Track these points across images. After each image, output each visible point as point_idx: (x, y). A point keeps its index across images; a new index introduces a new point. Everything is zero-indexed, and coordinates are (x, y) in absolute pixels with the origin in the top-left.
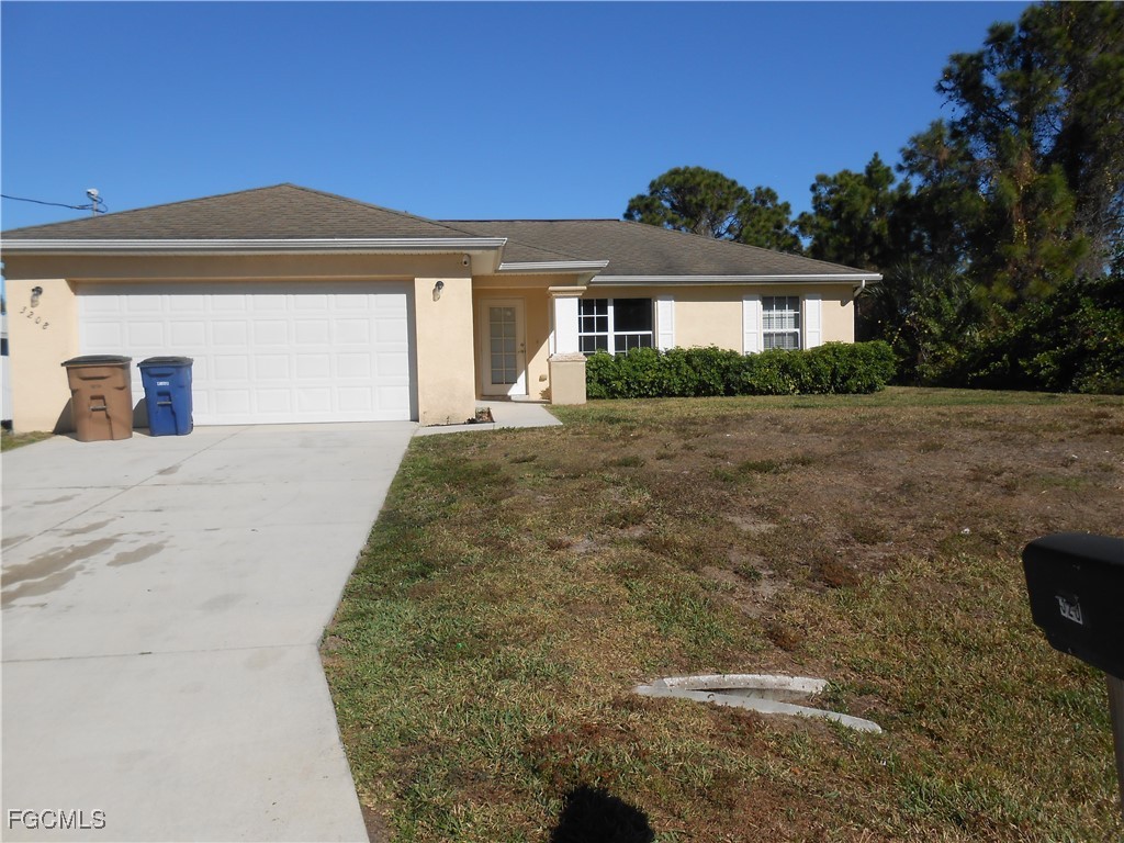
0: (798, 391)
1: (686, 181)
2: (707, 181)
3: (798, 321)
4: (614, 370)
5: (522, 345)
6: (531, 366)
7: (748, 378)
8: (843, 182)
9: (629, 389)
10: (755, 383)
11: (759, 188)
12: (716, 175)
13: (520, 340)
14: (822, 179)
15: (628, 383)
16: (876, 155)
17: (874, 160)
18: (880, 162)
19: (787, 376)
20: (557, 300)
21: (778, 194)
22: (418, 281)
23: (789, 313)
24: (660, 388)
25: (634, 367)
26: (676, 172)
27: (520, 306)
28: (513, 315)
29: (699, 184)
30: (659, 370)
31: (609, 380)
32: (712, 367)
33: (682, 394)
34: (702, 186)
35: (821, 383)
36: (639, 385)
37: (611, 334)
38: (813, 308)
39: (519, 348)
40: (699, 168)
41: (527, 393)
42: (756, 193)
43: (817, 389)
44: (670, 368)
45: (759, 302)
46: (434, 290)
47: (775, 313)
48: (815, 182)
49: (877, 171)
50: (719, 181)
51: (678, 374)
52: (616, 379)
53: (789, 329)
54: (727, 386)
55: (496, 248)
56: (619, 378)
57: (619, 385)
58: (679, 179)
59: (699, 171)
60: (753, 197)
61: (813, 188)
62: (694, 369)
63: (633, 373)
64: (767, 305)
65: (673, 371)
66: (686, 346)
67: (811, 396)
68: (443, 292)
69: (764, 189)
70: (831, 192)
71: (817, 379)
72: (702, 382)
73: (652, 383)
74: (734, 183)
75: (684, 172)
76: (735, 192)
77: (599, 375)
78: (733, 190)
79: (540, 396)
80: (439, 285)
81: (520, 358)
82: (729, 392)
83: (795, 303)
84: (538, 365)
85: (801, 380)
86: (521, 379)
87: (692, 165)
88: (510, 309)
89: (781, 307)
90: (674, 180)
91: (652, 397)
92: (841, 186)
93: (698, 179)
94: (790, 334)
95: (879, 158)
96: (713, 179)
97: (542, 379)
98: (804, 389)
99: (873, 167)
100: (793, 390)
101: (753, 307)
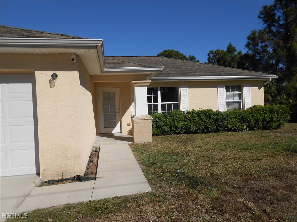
0: (248, 129)
1: (169, 54)
2: (175, 54)
3: (241, 96)
4: (164, 121)
5: (118, 109)
6: (123, 119)
7: (226, 124)
8: (218, 52)
9: (171, 130)
10: (229, 126)
11: (190, 56)
12: (178, 52)
13: (117, 107)
14: (211, 52)
15: (170, 128)
16: (230, 43)
17: (230, 45)
18: (232, 45)
19: (243, 122)
20: (136, 88)
21: (196, 58)
22: (38, 73)
23: (236, 93)
24: (185, 129)
25: (173, 120)
26: (165, 51)
27: (117, 91)
28: (114, 95)
29: (173, 54)
30: (185, 121)
31: (161, 126)
32: (210, 119)
33: (196, 132)
34: (174, 55)
35: (258, 124)
36: (176, 129)
37: (160, 103)
38: (247, 91)
39: (117, 111)
40: (172, 50)
41: (121, 132)
42: (189, 57)
43: (256, 127)
44: (190, 120)
45: (224, 88)
46: (50, 80)
47: (231, 93)
48: (209, 53)
49: (231, 48)
50: (179, 54)
51: (194, 122)
52: (165, 126)
53: (237, 100)
54: (217, 128)
55: (95, 47)
56: (166, 126)
57: (166, 129)
58: (166, 53)
59: (172, 51)
60: (188, 58)
61: (209, 55)
62: (201, 120)
63: (173, 123)
64: (228, 90)
65: (192, 121)
66: (197, 109)
67: (254, 131)
68: (57, 81)
69: (191, 56)
70: (214, 56)
71: (256, 123)
72: (206, 126)
73: (182, 127)
74: (182, 54)
75: (168, 51)
76: (183, 57)
77: (156, 124)
78: (182, 56)
79: (127, 133)
80: (54, 76)
81: (118, 115)
82: (218, 131)
83: (239, 88)
84: (126, 119)
85: (249, 124)
86: (118, 125)
87: (170, 49)
88: (112, 93)
89: (233, 90)
90: (165, 53)
91: (182, 134)
92: (217, 54)
93: (172, 53)
94: (237, 102)
95: (231, 44)
96: (177, 53)
97: (128, 125)
98: (251, 128)
99: (230, 47)
100: (246, 129)
101: (222, 90)
